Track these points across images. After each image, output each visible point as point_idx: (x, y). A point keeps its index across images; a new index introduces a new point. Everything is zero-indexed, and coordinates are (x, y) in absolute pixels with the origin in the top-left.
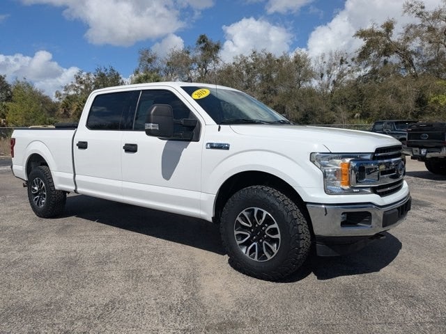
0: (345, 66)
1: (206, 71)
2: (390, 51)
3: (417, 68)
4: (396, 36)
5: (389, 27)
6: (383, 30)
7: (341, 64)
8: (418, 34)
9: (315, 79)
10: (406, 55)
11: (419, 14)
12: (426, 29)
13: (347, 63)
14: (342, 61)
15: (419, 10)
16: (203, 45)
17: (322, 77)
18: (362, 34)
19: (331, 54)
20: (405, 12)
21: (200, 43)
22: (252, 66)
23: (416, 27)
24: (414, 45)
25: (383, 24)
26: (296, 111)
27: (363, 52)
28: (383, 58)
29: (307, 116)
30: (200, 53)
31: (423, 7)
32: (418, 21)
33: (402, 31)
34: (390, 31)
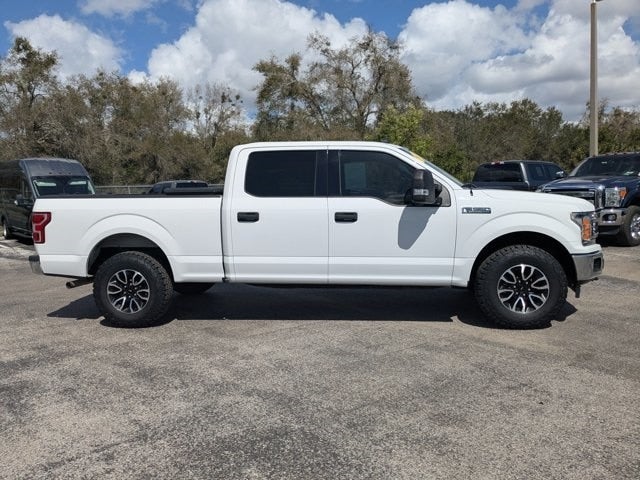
0: (227, 104)
1: (33, 98)
2: (297, 93)
3: (325, 116)
4: (302, 74)
5: (294, 62)
6: (287, 66)
7: (223, 101)
8: (323, 75)
9: (190, 119)
10: (314, 100)
11: (325, 52)
12: (331, 70)
13: (230, 101)
14: (224, 98)
15: (324, 47)
16: (23, 55)
17: (198, 117)
18: (262, 68)
19: (208, 88)
20: (310, 46)
21: (19, 50)
22: (99, 95)
23: (321, 66)
24: (321, 88)
25: (287, 57)
26: (171, 163)
27: (264, 91)
28: (288, 101)
29: (187, 170)
30: (19, 66)
31: (328, 44)
32: (323, 60)
33: (307, 69)
34: (296, 69)
